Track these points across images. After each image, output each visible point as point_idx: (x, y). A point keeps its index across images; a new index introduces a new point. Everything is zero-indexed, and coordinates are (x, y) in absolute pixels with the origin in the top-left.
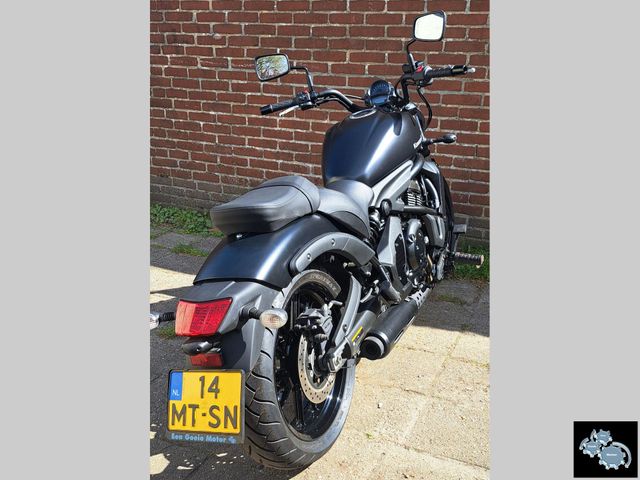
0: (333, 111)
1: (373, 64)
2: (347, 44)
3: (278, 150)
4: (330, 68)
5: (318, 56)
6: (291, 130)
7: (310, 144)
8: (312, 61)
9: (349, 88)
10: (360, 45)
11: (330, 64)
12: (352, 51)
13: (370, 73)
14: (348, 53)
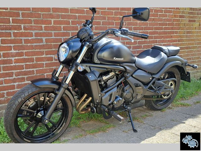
0: (47, 50)
1: (65, 25)
2: (52, 16)
3: (14, 77)
4: (43, 28)
5: (36, 22)
6: (22, 64)
7: (35, 69)
8: (33, 25)
9: (54, 37)
10: (58, 16)
11: (43, 26)
12: (55, 20)
13: (64, 30)
14: (53, 20)
